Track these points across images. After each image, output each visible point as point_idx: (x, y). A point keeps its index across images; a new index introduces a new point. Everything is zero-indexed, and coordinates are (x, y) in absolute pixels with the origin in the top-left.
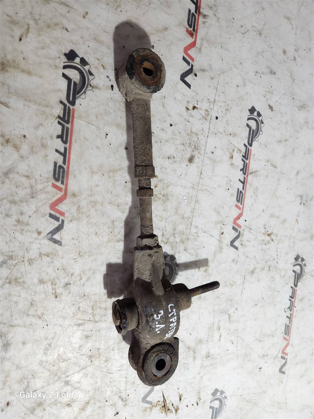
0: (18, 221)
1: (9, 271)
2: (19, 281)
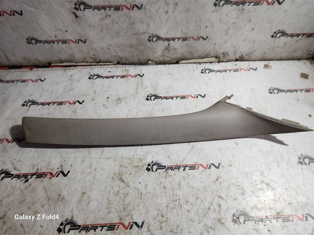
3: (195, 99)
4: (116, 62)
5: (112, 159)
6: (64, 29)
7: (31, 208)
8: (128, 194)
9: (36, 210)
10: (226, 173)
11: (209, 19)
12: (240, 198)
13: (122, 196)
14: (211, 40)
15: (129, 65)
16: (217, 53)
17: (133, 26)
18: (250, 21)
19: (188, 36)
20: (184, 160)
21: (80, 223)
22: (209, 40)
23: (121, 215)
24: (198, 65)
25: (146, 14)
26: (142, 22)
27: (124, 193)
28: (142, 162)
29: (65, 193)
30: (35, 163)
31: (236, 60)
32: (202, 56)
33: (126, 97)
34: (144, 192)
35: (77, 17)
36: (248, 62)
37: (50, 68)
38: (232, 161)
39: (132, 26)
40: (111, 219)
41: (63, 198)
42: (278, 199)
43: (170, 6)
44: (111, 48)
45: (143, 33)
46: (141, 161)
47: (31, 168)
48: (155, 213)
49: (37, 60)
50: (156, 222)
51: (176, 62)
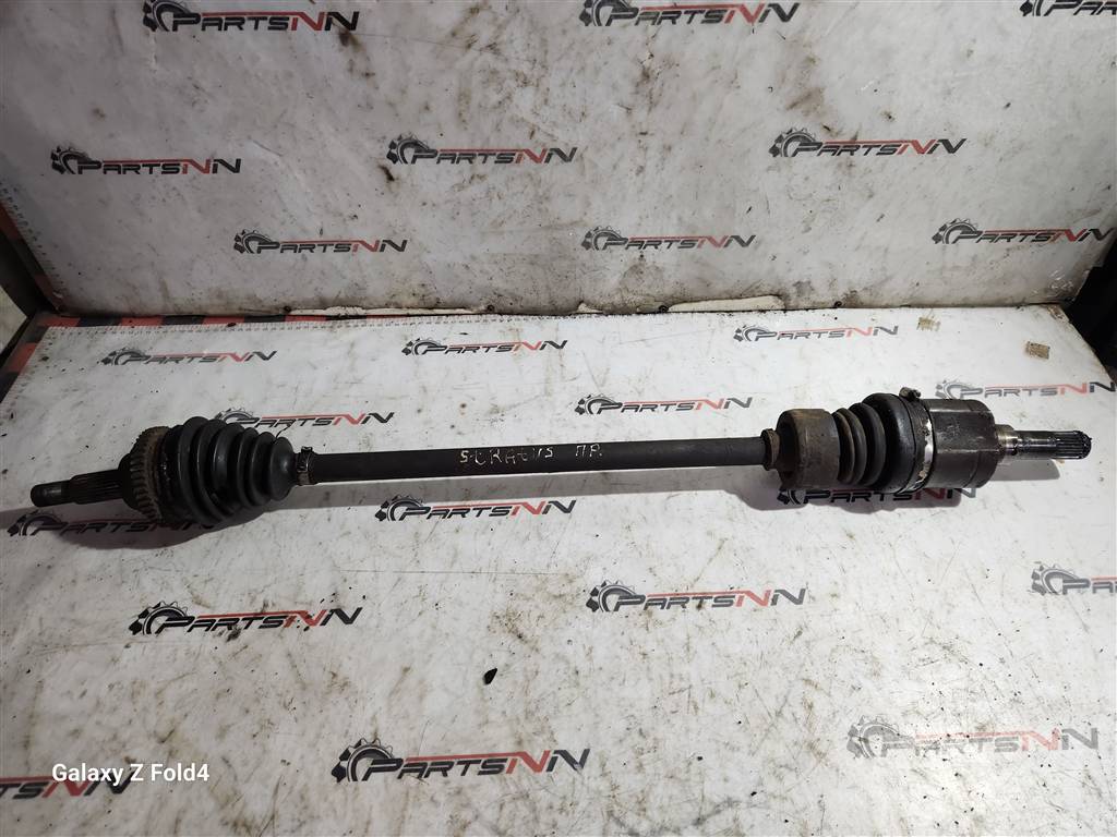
0: (561, 810)
1: (629, 813)
2: (641, 799)
3: (722, 410)
4: (483, 308)
5: (484, 576)
6: (348, 212)
7: (252, 709)
8: (537, 673)
9: (268, 716)
10: (822, 616)
11: (758, 189)
12: (867, 684)
13: (521, 679)
14: (762, 248)
15: (520, 317)
16: (780, 284)
17: (546, 205)
18: (871, 196)
19: (698, 234)
20: (698, 578)
21: (399, 752)
22: (756, 248)
23: (520, 731)
24: (726, 317)
25: (583, 174)
26: (570, 195)
27: (525, 669)
28: (573, 584)
29: (348, 670)
30: (254, 587)
31: (836, 303)
32: (736, 292)
33: (516, 403)
34: (583, 666)
35: (390, 178)
36: (872, 311)
37: (286, 323)
38: (840, 582)
39: (542, 206)
40: (489, 743)
41: (345, 684)
42: (978, 689)
43: (651, 153)
44: (475, 267)
45: (572, 224)
46: (571, 581)
47: (246, 599)
48: (621, 725)
49: (251, 298)
50: (623, 750)
51: (660, 308)
